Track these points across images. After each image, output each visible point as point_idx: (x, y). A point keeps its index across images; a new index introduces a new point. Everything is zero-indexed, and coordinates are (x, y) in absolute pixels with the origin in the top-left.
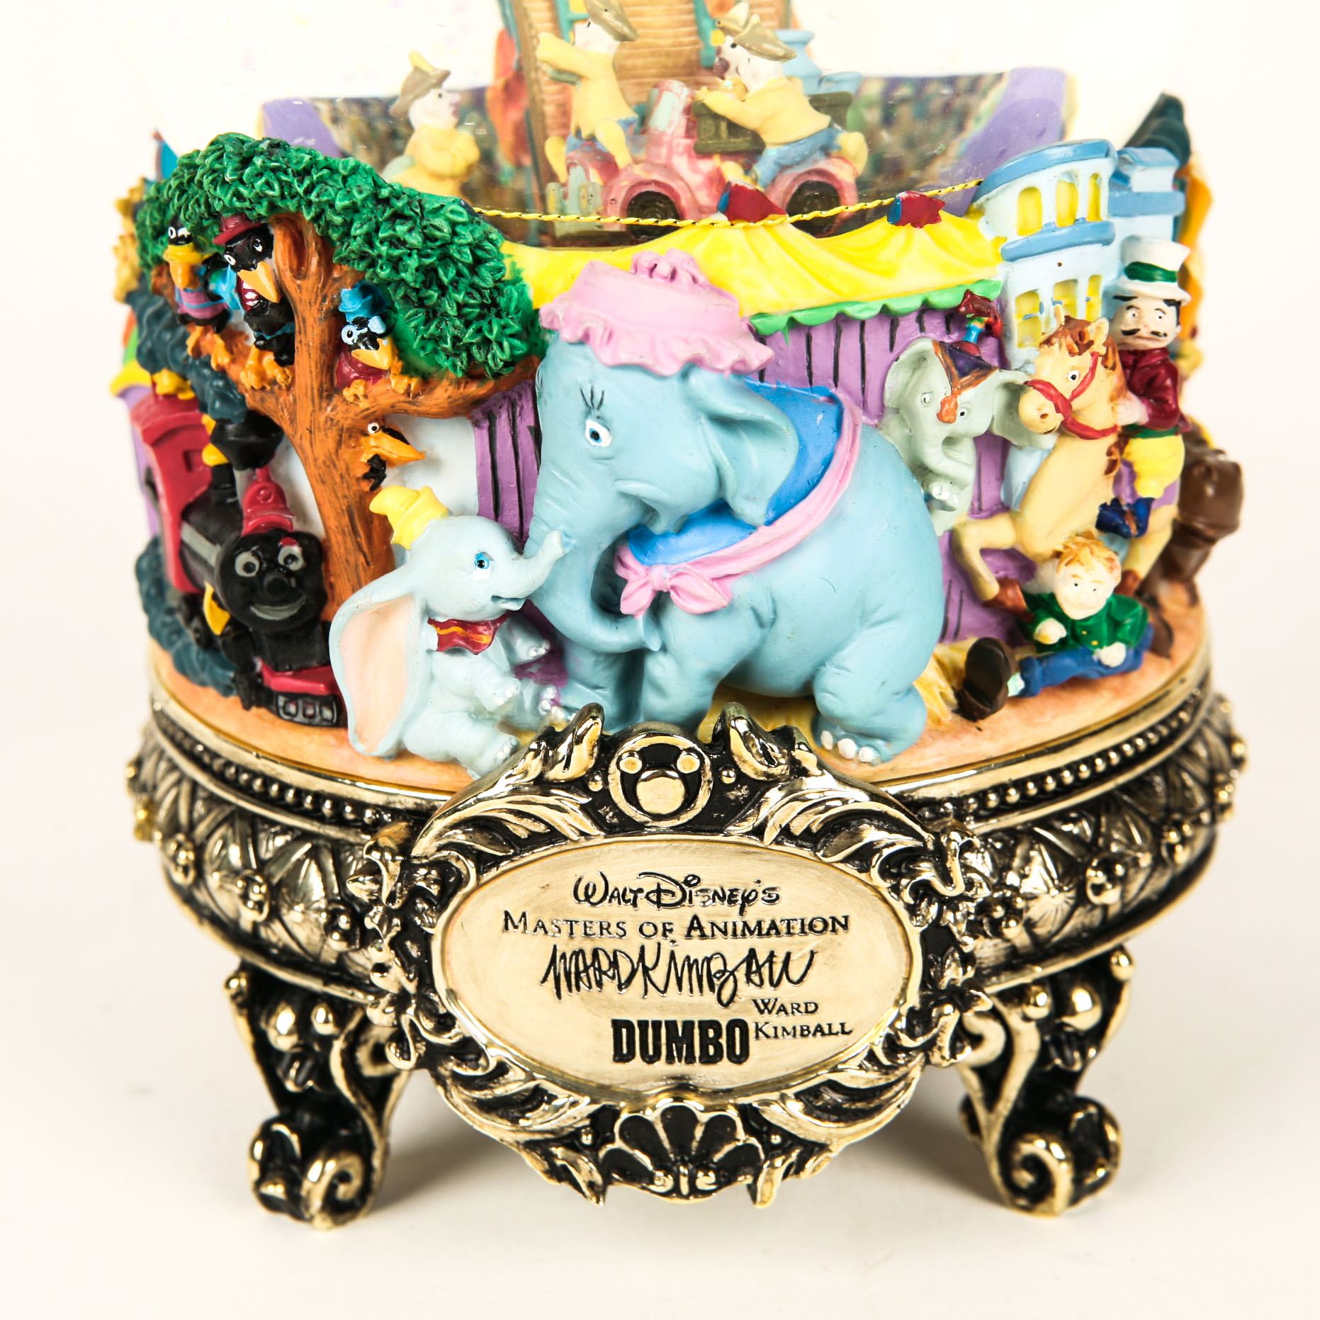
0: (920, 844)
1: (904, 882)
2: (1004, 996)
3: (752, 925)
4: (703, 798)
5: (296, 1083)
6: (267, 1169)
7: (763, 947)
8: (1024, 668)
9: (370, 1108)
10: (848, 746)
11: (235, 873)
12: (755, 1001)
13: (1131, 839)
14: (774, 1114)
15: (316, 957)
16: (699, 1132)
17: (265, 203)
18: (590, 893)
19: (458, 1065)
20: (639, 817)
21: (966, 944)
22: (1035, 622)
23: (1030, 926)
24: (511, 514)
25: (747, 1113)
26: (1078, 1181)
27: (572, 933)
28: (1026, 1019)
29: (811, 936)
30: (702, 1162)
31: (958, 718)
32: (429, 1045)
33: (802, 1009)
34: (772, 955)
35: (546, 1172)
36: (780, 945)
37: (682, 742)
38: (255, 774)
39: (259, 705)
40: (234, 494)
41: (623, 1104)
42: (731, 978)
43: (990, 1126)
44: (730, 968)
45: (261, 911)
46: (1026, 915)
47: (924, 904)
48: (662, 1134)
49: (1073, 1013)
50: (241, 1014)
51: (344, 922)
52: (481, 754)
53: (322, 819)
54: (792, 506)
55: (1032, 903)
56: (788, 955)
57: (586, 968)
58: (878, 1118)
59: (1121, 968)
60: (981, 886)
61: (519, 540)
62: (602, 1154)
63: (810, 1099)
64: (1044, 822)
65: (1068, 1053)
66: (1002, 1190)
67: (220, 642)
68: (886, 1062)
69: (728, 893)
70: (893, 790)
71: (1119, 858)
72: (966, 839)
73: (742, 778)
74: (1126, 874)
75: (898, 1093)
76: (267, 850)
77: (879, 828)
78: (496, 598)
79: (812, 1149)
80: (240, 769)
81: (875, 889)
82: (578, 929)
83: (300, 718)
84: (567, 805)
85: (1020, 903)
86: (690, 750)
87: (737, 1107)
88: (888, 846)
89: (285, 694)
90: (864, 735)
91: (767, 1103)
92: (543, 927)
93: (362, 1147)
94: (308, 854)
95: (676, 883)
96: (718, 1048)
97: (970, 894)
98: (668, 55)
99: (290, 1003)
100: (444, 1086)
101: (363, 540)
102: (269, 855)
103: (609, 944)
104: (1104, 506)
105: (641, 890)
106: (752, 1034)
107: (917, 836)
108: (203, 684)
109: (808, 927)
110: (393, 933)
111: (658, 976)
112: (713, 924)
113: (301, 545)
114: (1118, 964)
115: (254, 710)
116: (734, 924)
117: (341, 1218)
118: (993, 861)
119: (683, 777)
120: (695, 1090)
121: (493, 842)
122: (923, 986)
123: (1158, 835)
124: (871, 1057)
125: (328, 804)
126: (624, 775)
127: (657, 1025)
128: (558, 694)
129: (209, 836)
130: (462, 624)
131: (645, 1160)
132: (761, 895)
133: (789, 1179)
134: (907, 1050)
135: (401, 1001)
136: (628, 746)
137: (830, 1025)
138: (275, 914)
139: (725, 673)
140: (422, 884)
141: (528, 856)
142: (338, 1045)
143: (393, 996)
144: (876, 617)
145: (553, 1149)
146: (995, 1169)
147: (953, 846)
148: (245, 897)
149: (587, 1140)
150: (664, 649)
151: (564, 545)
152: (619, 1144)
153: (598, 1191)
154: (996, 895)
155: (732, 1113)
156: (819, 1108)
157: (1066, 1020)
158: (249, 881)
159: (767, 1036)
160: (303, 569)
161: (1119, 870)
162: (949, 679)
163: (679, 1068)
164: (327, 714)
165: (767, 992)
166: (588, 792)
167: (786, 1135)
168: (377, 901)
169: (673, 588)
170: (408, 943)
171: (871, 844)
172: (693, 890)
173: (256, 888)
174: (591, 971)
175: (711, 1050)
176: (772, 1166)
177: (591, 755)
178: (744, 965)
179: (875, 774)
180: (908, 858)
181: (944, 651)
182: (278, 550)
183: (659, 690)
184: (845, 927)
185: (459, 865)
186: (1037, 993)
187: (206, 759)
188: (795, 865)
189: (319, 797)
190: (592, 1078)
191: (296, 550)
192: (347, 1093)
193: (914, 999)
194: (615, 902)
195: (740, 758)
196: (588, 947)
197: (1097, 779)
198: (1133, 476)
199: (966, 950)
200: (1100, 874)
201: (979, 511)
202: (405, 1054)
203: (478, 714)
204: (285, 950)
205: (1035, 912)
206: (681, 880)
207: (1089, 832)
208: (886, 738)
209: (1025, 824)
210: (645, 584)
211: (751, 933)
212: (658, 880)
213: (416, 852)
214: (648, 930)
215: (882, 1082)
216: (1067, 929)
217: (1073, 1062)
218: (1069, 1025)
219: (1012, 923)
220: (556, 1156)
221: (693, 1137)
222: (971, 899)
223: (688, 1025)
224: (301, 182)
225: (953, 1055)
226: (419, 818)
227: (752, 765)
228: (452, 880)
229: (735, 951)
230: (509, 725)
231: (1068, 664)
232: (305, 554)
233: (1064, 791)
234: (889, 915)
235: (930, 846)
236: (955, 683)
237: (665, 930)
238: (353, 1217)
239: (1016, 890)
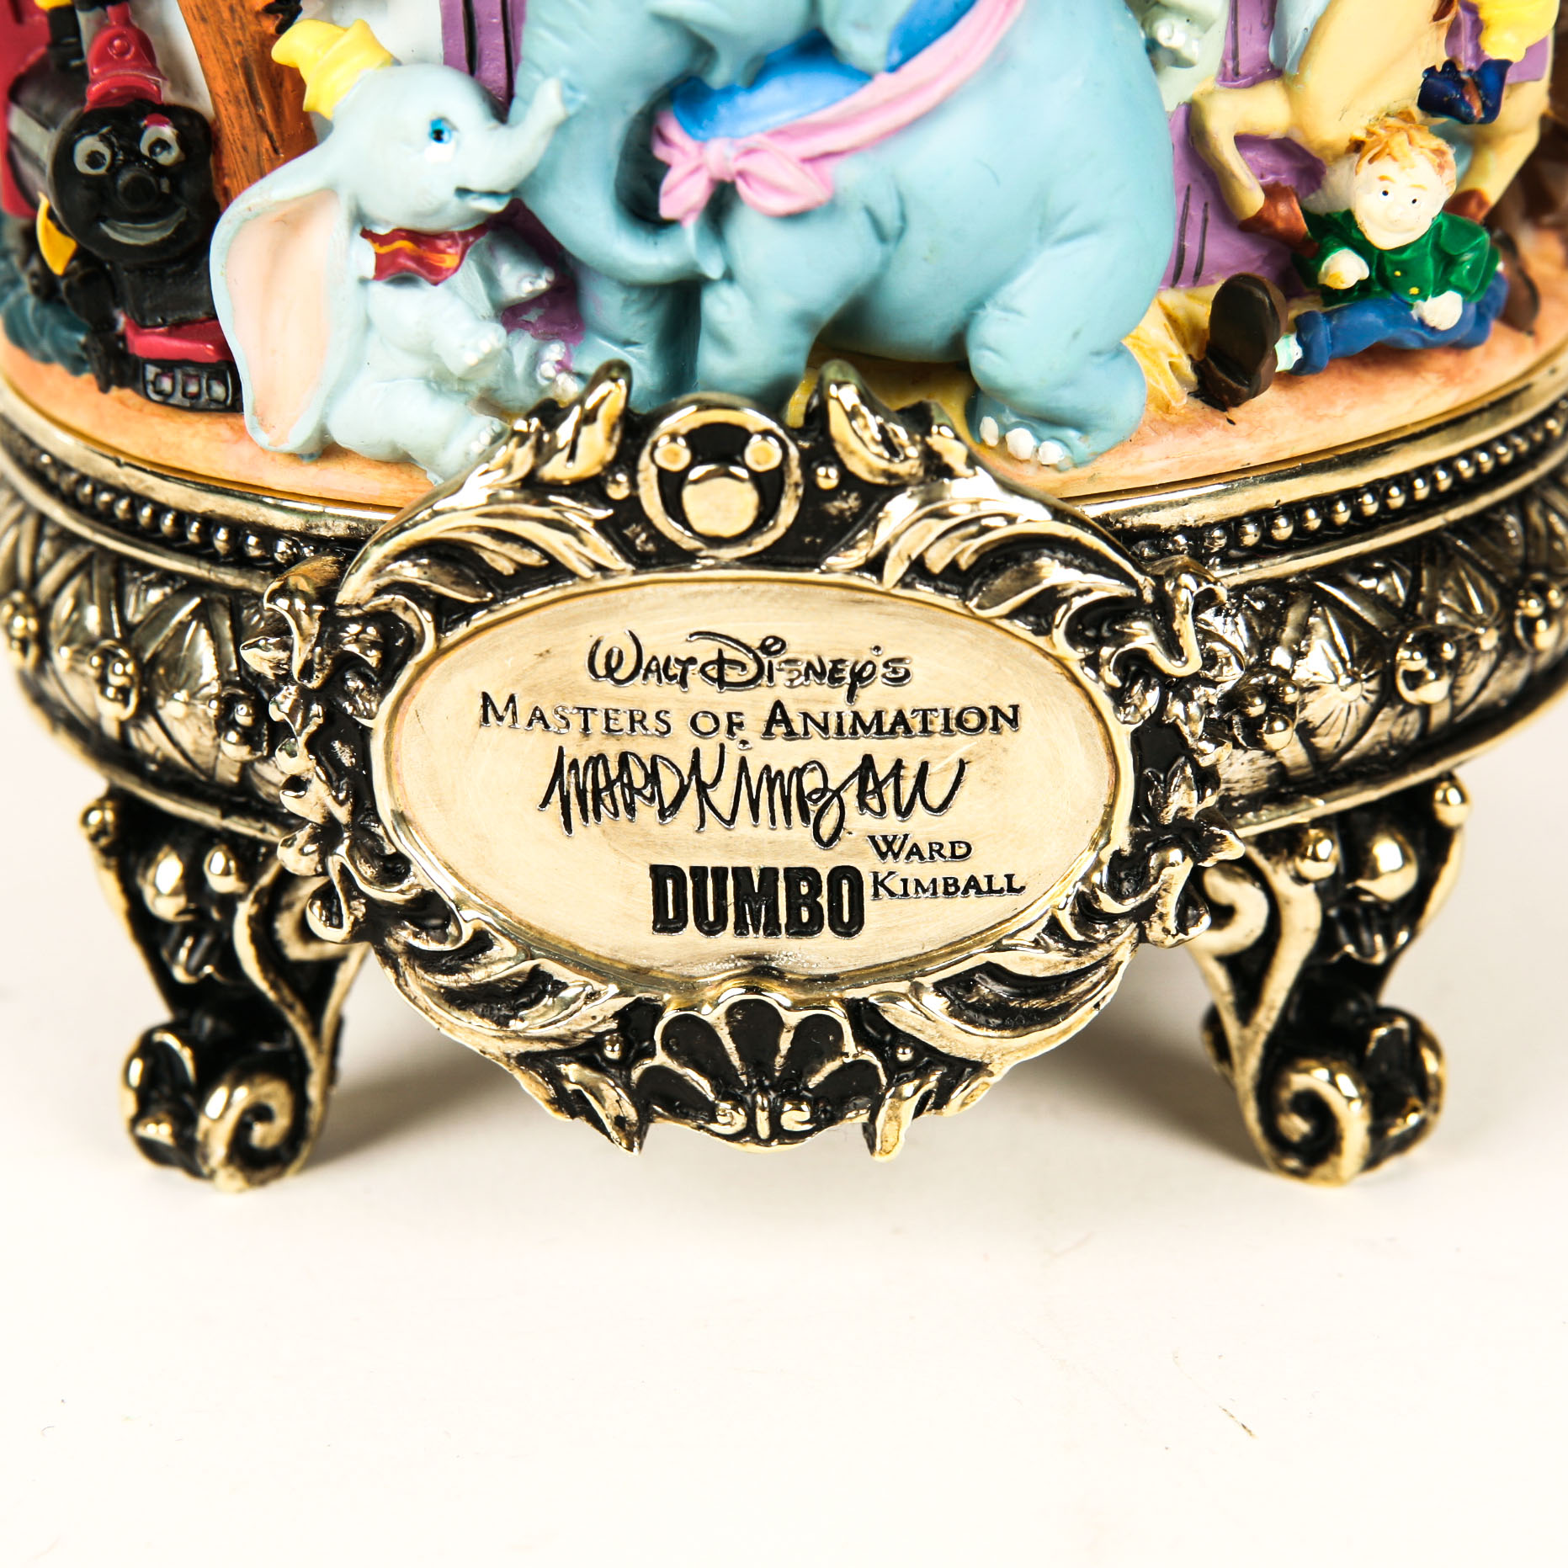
0: (1132, 592)
1: (1106, 652)
2: (1265, 842)
3: (868, 718)
4: (788, 511)
5: (188, 970)
6: (147, 1101)
7: (884, 753)
8: (1302, 328)
9: (299, 1009)
10: (1022, 440)
11: (91, 644)
12: (872, 838)
13: (1467, 605)
14: (901, 1015)
15: (210, 773)
16: (785, 1041)
18: (614, 664)
19: (415, 935)
20: (687, 542)
21: (1203, 753)
22: (1321, 255)
23: (1306, 732)
24: (494, 69)
25: (861, 1013)
26: (1377, 1131)
27: (586, 728)
28: (1300, 879)
29: (960, 738)
30: (789, 1088)
31: (1198, 404)
32: (371, 903)
33: (947, 851)
34: (899, 765)
35: (551, 1102)
36: (911, 750)
37: (753, 419)
38: (119, 492)
39: (122, 384)
40: (80, 54)
41: (667, 997)
42: (835, 801)
43: (1245, 1048)
44: (833, 785)
45: (126, 702)
46: (1300, 717)
47: (1137, 688)
48: (729, 1045)
49: (1375, 874)
50: (107, 867)
51: (243, 714)
52: (445, 445)
53: (214, 559)
54: (928, 42)
55: (1309, 697)
56: (924, 766)
57: (610, 784)
58: (1063, 1025)
59: (1450, 811)
60: (1228, 663)
61: (501, 106)
62: (636, 1074)
63: (958, 989)
64: (1331, 573)
65: (1365, 936)
66: (1263, 1146)
67: (63, 285)
68: (1076, 936)
69: (829, 666)
70: (1092, 511)
71: (1449, 633)
72: (1205, 586)
73: (849, 480)
74: (1459, 656)
75: (1095, 985)
76: (136, 610)
77: (1066, 564)
78: (463, 192)
79: (960, 1070)
80: (100, 486)
81: (1060, 662)
82: (597, 722)
83: (178, 398)
84: (574, 519)
85: (1291, 696)
86: (766, 433)
87: (844, 1002)
88: (1080, 593)
89: (155, 362)
90: (1047, 421)
91: (893, 998)
92: (542, 718)
93: (292, 1071)
94: (195, 614)
95: (749, 649)
96: (816, 910)
97: (1210, 674)
99: (177, 847)
100: (395, 967)
101: (267, 112)
102: (138, 618)
103: (644, 746)
104: (1431, 71)
105: (692, 661)
106: (868, 890)
107: (1129, 581)
108: (46, 359)
109: (956, 723)
110: (312, 728)
111: (722, 797)
112: (806, 715)
113: (176, 127)
114: (1445, 801)
115: (115, 391)
116: (840, 715)
117: (260, 1175)
118: (1250, 628)
119: (757, 478)
120: (779, 976)
121: (460, 581)
122: (1135, 818)
123: (1509, 602)
124: (1054, 927)
125: (222, 534)
126: (662, 474)
127: (720, 874)
128: (568, 354)
129: (57, 592)
130: (414, 236)
131: (704, 1085)
132: (881, 670)
133: (925, 1115)
134: (1110, 919)
135: (327, 835)
136: (668, 424)
137: (990, 878)
138: (147, 707)
139: (827, 316)
140: (354, 648)
141: (515, 604)
142: (245, 910)
143: (316, 826)
144: (1065, 227)
145: (563, 1068)
146: (1251, 1113)
147: (1184, 595)
148: (103, 682)
149: (613, 1053)
150: (729, 276)
151: (566, 101)
152: (661, 1058)
153: (633, 1134)
154: (1254, 681)
155: (837, 1013)
156: (971, 1007)
157: (1363, 883)
158: (108, 656)
159: (892, 894)
160: (177, 163)
161: (1448, 652)
162: (1184, 344)
163: (756, 942)
164: (218, 391)
165: (891, 824)
166: (607, 501)
167: (921, 1048)
168: (286, 678)
169: (742, 174)
170: (337, 745)
171: (1053, 590)
172: (775, 661)
173: (119, 668)
174: (617, 790)
175: (805, 915)
176: (898, 1096)
177: (610, 439)
178: (856, 781)
179: (1064, 483)
180: (1115, 612)
181: (1180, 300)
182: (140, 133)
183: (722, 342)
184: (1014, 722)
185: (408, 618)
186: (1318, 840)
187: (52, 474)
188: (934, 621)
189: (210, 523)
190: (621, 956)
191: (168, 132)
192: (262, 985)
193: (1121, 839)
194: (653, 678)
195: (845, 446)
196: (612, 750)
197: (1415, 510)
198: (1478, 27)
199: (1205, 762)
200: (1417, 655)
201: (1233, 75)
202: (333, 917)
203: (441, 382)
204: (166, 764)
205: (1314, 711)
206: (755, 643)
207: (1402, 593)
208: (1080, 427)
209: (1302, 573)
210: (696, 170)
211: (866, 729)
212: (720, 644)
213: (342, 597)
214: (705, 724)
215: (1071, 968)
216: (1366, 741)
217: (1374, 952)
218: (1367, 893)
219: (1278, 725)
220: (566, 1078)
221: (777, 1050)
222: (1213, 684)
223: (769, 874)
225: (1182, 927)
226: (348, 547)
227: (866, 460)
228: (400, 642)
229: (841, 758)
230: (490, 403)
231: (1371, 321)
232: (181, 139)
233: (1362, 526)
234: (1084, 704)
235: (1148, 596)
236: (1193, 352)
237: (731, 724)
238: (279, 1175)
239: (1286, 675)
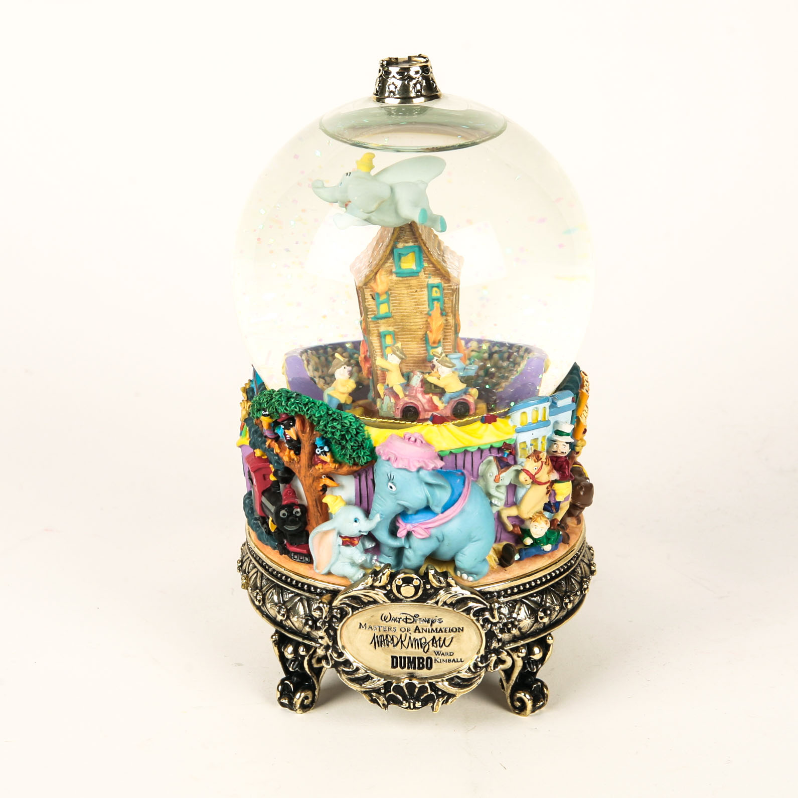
0: (485, 606)
1: (480, 618)
2: (513, 650)
3: (434, 629)
4: (420, 593)
5: (292, 669)
6: (282, 695)
7: (437, 636)
8: (520, 552)
9: (315, 677)
10: (465, 576)
11: (276, 604)
12: (435, 652)
13: (553, 602)
14: (440, 685)
15: (301, 632)
16: (417, 690)
17: (294, 412)
18: (386, 618)
19: (344, 668)
20: (401, 597)
21: (499, 636)
22: (524, 538)
23: (520, 629)
24: (365, 504)
25: (431, 684)
26: (534, 706)
27: (380, 630)
28: (519, 657)
29: (452, 633)
30: (417, 699)
31: (499, 567)
32: (335, 661)
33: (449, 654)
34: (440, 638)
35: (370, 700)
36: (443, 635)
37: (415, 576)
38: (283, 575)
39: (285, 554)
40: (280, 490)
41: (394, 681)
42: (428, 644)
43: (508, 688)
44: (427, 642)
45: (284, 617)
46: (518, 626)
47: (486, 624)
48: (406, 690)
49: (534, 654)
50: (275, 646)
51: (310, 623)
52: (354, 576)
53: (304, 590)
54: (449, 508)
55: (520, 623)
56: (445, 638)
57: (384, 641)
58: (471, 687)
59: (550, 641)
60: (504, 619)
61: (367, 513)
62: (387, 696)
63: (450, 681)
64: (525, 598)
65: (532, 666)
66: (511, 708)
67: (273, 534)
68: (474, 671)
69: (427, 620)
70: (478, 589)
71: (549, 608)
72: (500, 605)
73: (432, 587)
74: (551, 613)
75: (477, 680)
76: (286, 598)
77: (473, 602)
78: (360, 531)
79: (451, 696)
80: (278, 573)
81: (472, 620)
82: (382, 629)
83: (298, 560)
84: (379, 593)
85: (516, 623)
86: (417, 579)
87: (428, 682)
88: (475, 607)
89: (294, 552)
90: (470, 574)
91: (437, 682)
92: (371, 628)
93: (312, 688)
94: (299, 600)
95: (412, 616)
96: (423, 665)
97: (500, 621)
98: (416, 357)
99: (291, 644)
100: (340, 673)
101: (320, 509)
102: (287, 600)
103: (391, 633)
104: (546, 504)
105: (401, 618)
106: (433, 661)
107: (485, 604)
108: (266, 545)
109: (451, 630)
110: (326, 628)
111: (406, 643)
112: (422, 629)
113: (300, 508)
114: (549, 639)
115: (283, 555)
116: (429, 629)
117: (305, 710)
118: (509, 610)
119: (414, 586)
120: (416, 677)
121: (357, 603)
122: (486, 648)
123: (562, 600)
124: (469, 669)
125: (306, 586)
126: (397, 585)
127: (405, 658)
128: (378, 558)
129: (267, 592)
130: (350, 538)
131: (400, 698)
132: (437, 621)
133: (444, 705)
134: (480, 667)
135: (327, 648)
136: (399, 576)
137: (457, 659)
138: (288, 618)
139: (428, 555)
140: (335, 614)
141: (367, 607)
142: (307, 658)
143: (325, 646)
144: (474, 540)
145: (372, 694)
146: (509, 701)
147: (496, 607)
148: (279, 612)
149: (383, 691)
150: (410, 547)
151: (381, 517)
152: (392, 693)
153: (385, 707)
154: (509, 621)
155: (427, 685)
156: (453, 684)
157: (531, 656)
158: (280, 608)
159: (438, 662)
160: (301, 516)
161: (549, 612)
162: (497, 554)
163: (411, 670)
164: (307, 559)
165: (438, 649)
166: (386, 590)
167: (443, 692)
168: (321, 618)
169: (413, 531)
170: (330, 631)
171: (470, 607)
172: (417, 619)
173: (283, 610)
174: (385, 641)
175: (421, 666)
176: (438, 701)
177: (387, 579)
178: (431, 641)
179: (473, 584)
180: (482, 610)
181: (495, 546)
182: (294, 509)
183: (408, 559)
184: (462, 630)
185: (346, 609)
186: (522, 649)
187: (267, 568)
188: (447, 612)
189: (303, 584)
190: (385, 673)
191: (299, 510)
192: (309, 673)
193: (482, 652)
194: (393, 621)
195: (432, 581)
196: (385, 635)
197: (542, 584)
198: (555, 494)
199: (499, 638)
200: (542, 613)
202: (328, 663)
203: (353, 564)
204: (291, 628)
205: (521, 625)
206: (413, 615)
207: (540, 600)
208: (476, 574)
209: (519, 598)
210: (405, 529)
211: (434, 632)
212: (406, 615)
213: (334, 604)
214: (403, 630)
215: (473, 677)
216: (532, 629)
217: (534, 669)
218: (532, 658)
219: (514, 629)
220: (373, 696)
221: (415, 691)
222: (501, 623)
223: (414, 658)
224: (305, 407)
225: (494, 669)
226: (335, 593)
227: (435, 583)
228: (344, 613)
229: (429, 637)
231: (533, 550)
232: (301, 511)
233: (532, 588)
234: (476, 627)
235: (489, 607)
236: (498, 556)
237: (408, 630)
238: (309, 710)
239: (515, 619)
